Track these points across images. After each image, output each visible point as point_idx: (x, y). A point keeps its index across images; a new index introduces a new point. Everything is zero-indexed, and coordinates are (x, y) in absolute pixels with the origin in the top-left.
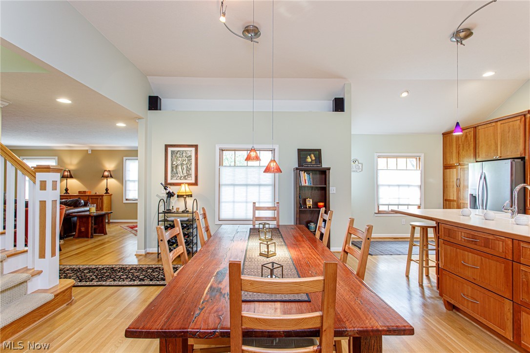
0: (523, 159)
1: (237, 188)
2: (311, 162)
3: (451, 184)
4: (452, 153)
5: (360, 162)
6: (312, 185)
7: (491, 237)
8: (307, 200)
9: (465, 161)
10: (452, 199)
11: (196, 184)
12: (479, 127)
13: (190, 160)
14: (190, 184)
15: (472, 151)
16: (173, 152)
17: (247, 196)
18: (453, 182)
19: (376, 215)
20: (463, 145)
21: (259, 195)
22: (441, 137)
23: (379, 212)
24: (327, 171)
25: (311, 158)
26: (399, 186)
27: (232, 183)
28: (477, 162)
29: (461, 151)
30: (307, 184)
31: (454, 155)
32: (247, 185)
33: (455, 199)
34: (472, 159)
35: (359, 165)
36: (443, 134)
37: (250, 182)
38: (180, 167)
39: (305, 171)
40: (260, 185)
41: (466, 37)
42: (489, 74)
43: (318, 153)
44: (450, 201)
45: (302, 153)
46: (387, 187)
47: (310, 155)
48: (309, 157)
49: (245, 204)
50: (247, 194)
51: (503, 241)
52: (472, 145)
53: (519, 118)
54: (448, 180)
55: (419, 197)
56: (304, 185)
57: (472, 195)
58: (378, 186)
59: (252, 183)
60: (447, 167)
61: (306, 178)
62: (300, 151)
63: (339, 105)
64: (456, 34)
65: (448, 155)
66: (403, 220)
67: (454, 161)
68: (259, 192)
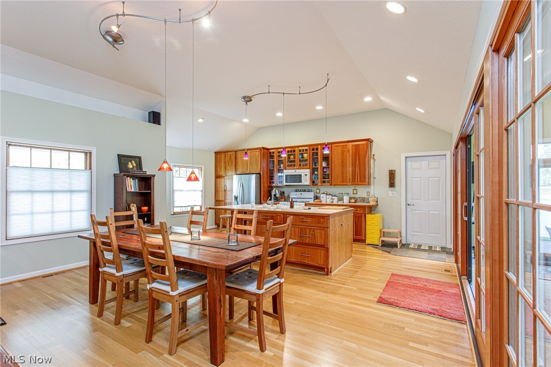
0: (260, 174)
1: (36, 196)
2: (132, 169)
3: (221, 189)
4: (221, 167)
6: (137, 190)
7: (275, 215)
8: (131, 205)
9: (229, 173)
10: (221, 199)
12: (238, 152)
15: (234, 167)
17: (52, 205)
18: (222, 187)
19: (172, 216)
20: (228, 162)
21: (71, 203)
22: (214, 154)
23: (175, 214)
24: (152, 178)
25: (132, 164)
27: (29, 188)
28: (237, 174)
29: (227, 166)
30: (133, 190)
31: (223, 168)
32: (52, 192)
33: (223, 199)
34: (234, 172)
36: (215, 153)
37: (57, 187)
39: (130, 177)
40: (71, 191)
41: (249, 101)
42: (246, 120)
43: (138, 160)
44: (220, 201)
45: (123, 159)
47: (131, 162)
48: (130, 163)
50: (53, 202)
51: (280, 216)
52: (234, 163)
53: (258, 150)
54: (218, 186)
55: (201, 199)
56: (130, 190)
57: (235, 196)
58: (173, 191)
59: (60, 189)
60: (218, 177)
61: (132, 184)
62: (120, 157)
63: (155, 118)
64: (244, 97)
65: (218, 168)
67: (222, 173)
68: (71, 200)
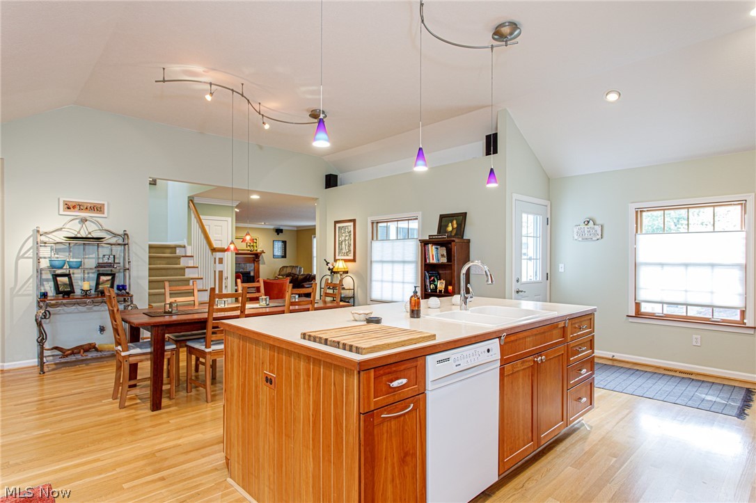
1: (384, 265)
5: (598, 222)
11: (354, 260)
13: (350, 235)
14: (346, 261)
16: (339, 228)
17: (392, 274)
19: (632, 320)
21: (403, 274)
26: (686, 265)
27: (381, 259)
30: (435, 261)
35: (595, 227)
37: (395, 258)
38: (344, 243)
39: (433, 244)
43: (461, 218)
45: (444, 220)
46: (659, 268)
49: (390, 284)
50: (392, 272)
56: (432, 262)
58: (636, 265)
59: (397, 260)
61: (434, 253)
62: (442, 217)
66: (695, 336)
68: (403, 271)
